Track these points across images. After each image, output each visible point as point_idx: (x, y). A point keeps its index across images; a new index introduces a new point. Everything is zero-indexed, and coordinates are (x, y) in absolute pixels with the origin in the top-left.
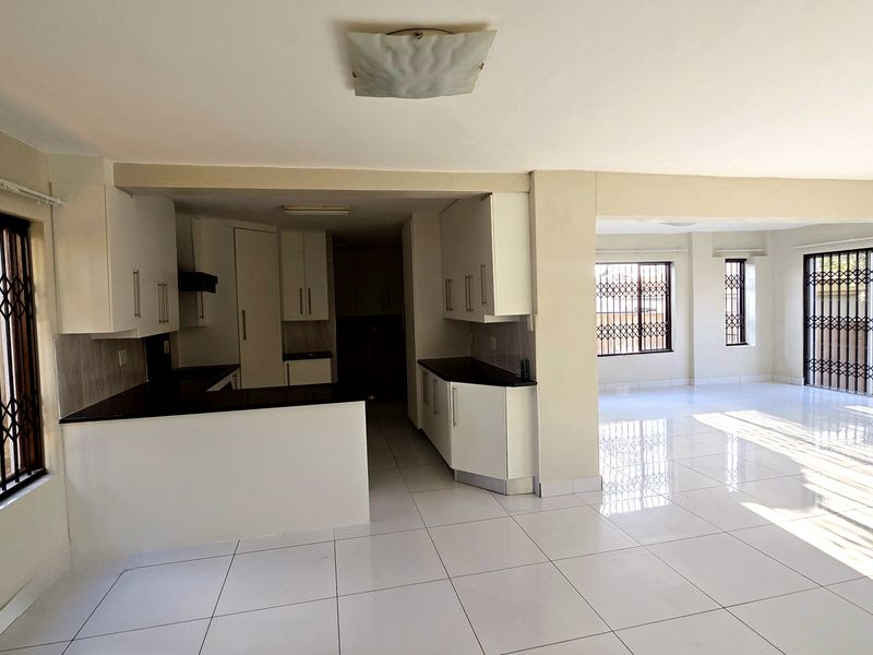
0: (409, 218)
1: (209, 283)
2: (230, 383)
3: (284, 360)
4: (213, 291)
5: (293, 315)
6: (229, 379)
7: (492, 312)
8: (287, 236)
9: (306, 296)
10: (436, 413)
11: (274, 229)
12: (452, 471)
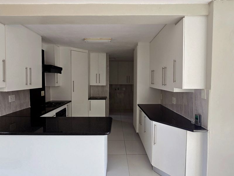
0: (136, 45)
1: (59, 70)
2: (65, 108)
3: (89, 99)
4: (61, 73)
5: (93, 83)
6: (65, 106)
7: (181, 87)
8: (93, 55)
9: (98, 76)
10: (145, 132)
11: (87, 51)
12: (152, 166)
